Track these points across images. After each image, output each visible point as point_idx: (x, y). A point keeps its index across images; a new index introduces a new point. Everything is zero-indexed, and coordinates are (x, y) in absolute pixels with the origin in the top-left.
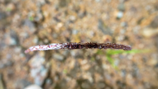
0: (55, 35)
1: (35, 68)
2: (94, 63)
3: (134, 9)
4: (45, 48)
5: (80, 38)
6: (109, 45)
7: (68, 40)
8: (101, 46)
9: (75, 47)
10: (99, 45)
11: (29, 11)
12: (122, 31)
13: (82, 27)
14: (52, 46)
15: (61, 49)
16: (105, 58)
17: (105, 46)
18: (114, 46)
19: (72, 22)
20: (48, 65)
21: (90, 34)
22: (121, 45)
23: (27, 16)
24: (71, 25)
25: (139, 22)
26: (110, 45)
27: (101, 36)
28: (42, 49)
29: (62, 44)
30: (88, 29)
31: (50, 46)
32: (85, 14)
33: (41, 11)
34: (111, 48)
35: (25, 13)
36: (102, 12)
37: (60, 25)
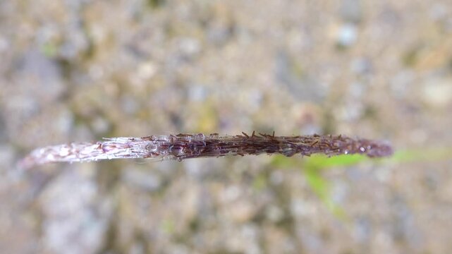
0: (130, 106)
1: (63, 217)
2: (265, 197)
3: (392, 16)
4: (90, 152)
5: (215, 112)
6: (319, 140)
7: (175, 119)
8: (289, 145)
9: (199, 149)
10: (284, 143)
11: (39, 23)
12: (355, 90)
13: (220, 78)
14: (115, 147)
15: (149, 156)
16: (299, 180)
17: (305, 146)
18: (337, 144)
19: (186, 59)
20: (107, 205)
21: (248, 98)
22: (360, 141)
23: (32, 40)
24: (185, 71)
25: (410, 59)
26: (324, 143)
27: (286, 106)
28: (77, 157)
29: (151, 140)
30: (241, 81)
31: (107, 148)
32: (231, 31)
33: (83, 25)
34: (327, 151)
35: (25, 29)
36: (288, 26)
37: (147, 70)
